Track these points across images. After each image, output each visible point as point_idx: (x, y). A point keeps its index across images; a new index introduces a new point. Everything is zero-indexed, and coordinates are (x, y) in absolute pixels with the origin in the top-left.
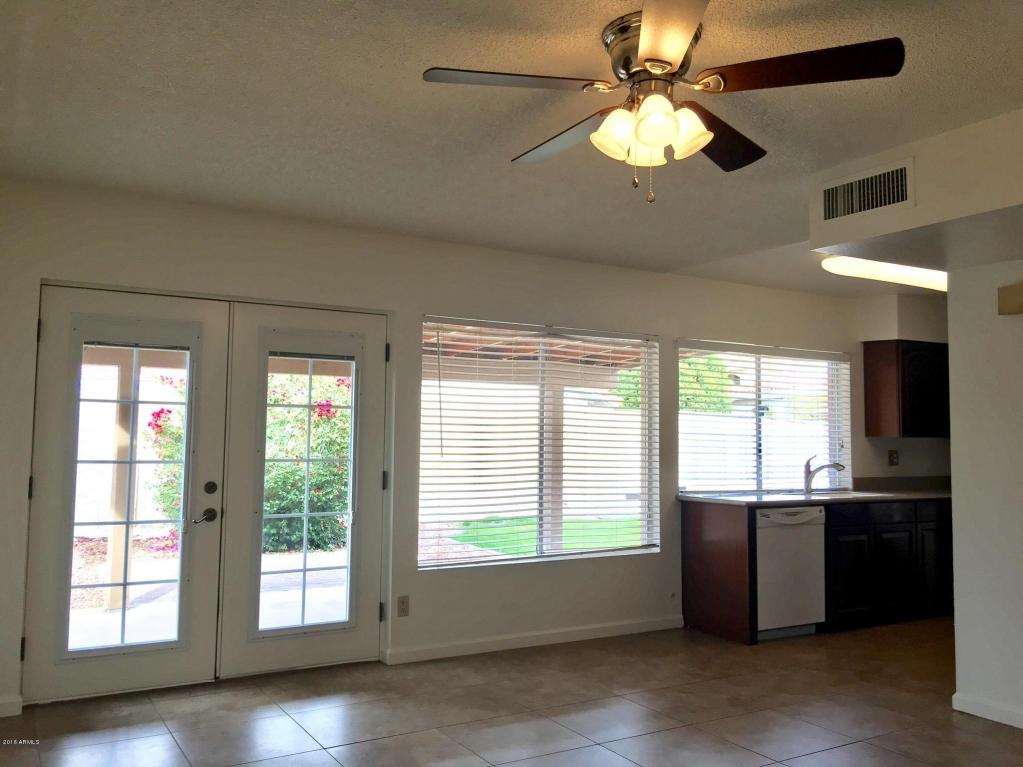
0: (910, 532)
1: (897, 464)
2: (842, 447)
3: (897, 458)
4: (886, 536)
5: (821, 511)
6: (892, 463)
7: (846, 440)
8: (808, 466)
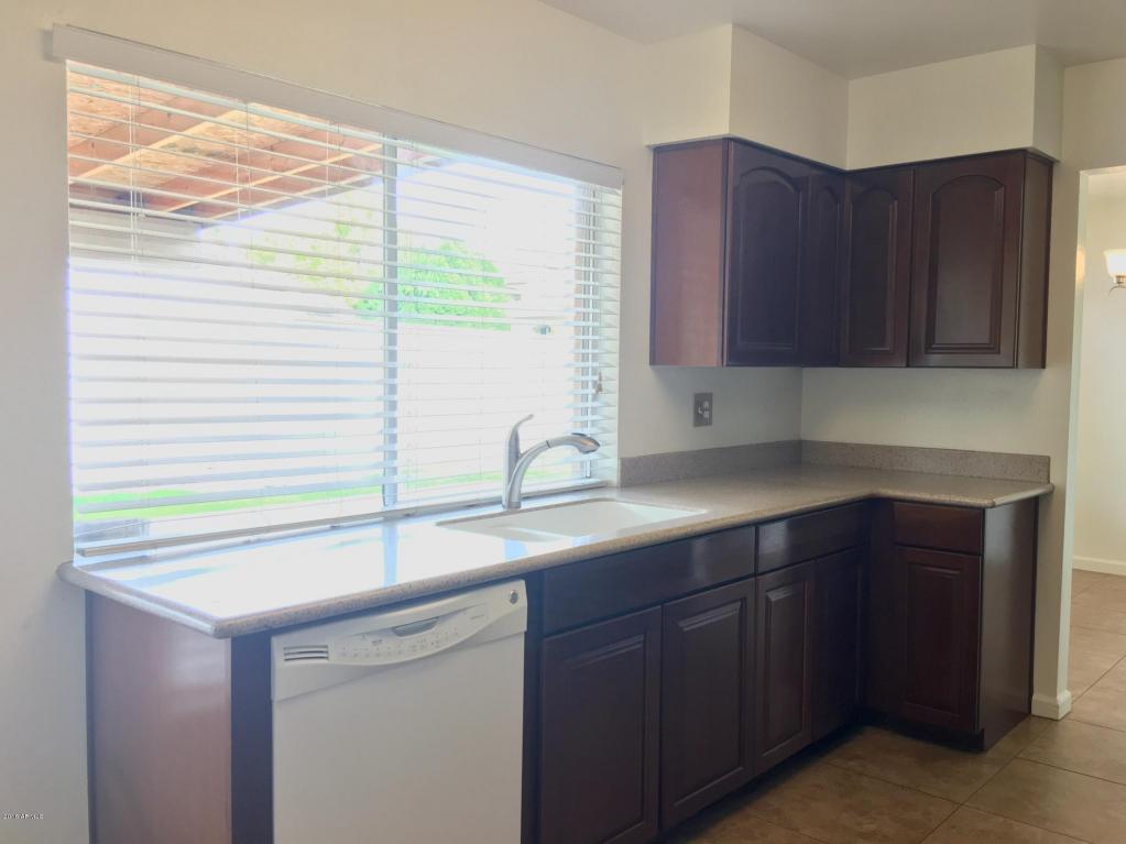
0: (743, 600)
1: (708, 422)
2: (599, 389)
3: (710, 409)
4: (687, 625)
5: (514, 598)
6: (699, 420)
7: (606, 372)
8: (514, 439)
